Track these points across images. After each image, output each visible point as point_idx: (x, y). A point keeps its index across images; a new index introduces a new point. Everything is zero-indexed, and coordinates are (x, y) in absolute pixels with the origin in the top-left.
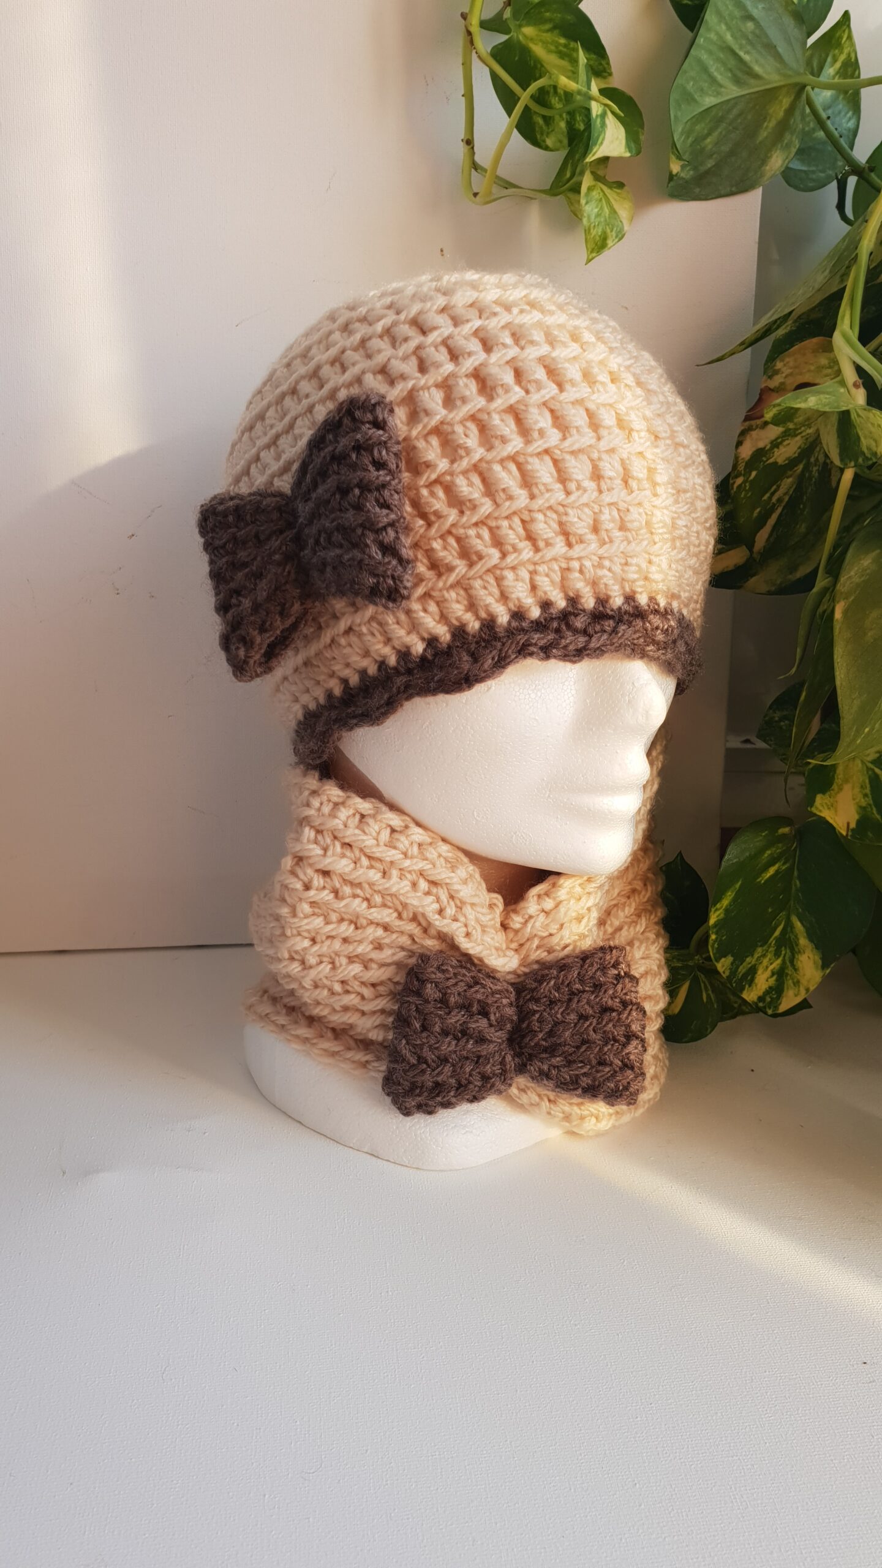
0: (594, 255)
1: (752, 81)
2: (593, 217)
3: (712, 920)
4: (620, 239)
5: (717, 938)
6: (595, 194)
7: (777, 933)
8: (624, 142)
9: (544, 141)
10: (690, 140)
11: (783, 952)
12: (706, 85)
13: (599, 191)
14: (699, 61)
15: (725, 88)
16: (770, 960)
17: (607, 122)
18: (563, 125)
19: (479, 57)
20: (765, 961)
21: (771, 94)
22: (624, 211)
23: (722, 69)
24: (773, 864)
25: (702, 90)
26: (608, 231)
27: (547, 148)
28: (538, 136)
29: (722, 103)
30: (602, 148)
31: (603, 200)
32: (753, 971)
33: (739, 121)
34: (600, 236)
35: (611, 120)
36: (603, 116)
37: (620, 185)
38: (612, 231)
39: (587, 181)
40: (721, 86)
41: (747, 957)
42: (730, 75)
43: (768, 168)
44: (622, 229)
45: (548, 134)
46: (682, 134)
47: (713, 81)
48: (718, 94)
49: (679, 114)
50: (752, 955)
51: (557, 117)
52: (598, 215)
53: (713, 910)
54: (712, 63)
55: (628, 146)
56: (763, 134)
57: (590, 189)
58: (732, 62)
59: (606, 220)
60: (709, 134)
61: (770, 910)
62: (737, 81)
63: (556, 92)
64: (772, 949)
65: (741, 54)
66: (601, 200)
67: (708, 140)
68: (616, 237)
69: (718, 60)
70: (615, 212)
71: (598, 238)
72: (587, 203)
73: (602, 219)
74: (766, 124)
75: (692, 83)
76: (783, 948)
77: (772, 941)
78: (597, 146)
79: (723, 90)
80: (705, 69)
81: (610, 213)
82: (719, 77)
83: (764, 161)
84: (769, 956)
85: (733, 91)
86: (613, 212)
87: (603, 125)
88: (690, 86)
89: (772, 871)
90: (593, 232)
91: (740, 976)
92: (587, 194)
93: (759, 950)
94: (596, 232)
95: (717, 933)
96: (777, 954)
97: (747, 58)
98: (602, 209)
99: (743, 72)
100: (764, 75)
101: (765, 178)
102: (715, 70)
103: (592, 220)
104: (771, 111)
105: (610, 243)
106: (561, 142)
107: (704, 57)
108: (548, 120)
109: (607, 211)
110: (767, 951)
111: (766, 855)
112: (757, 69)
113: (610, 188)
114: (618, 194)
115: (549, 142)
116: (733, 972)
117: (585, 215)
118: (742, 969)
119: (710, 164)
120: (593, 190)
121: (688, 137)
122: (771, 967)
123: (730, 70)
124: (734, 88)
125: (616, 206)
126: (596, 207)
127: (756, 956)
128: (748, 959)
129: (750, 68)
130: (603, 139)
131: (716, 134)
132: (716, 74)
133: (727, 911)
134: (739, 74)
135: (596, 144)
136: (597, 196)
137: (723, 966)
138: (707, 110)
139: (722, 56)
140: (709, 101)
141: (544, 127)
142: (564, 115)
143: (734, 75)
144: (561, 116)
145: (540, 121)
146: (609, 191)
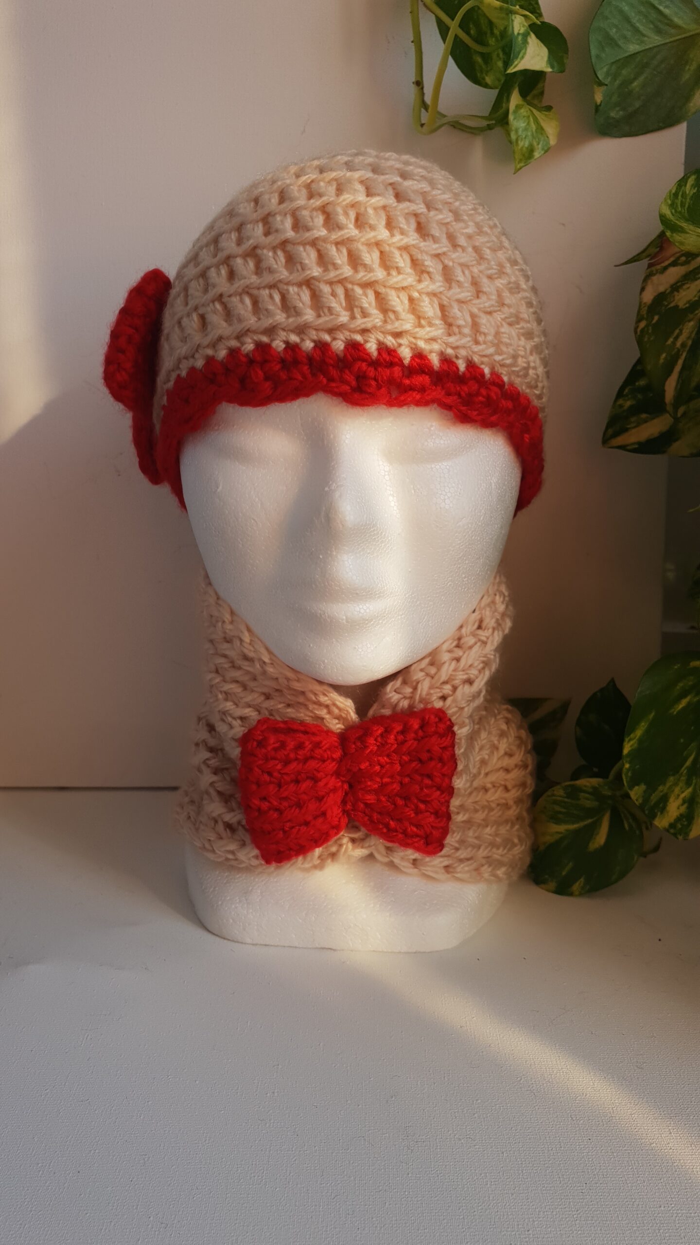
0: (522, 164)
1: (673, 31)
2: (521, 129)
3: (626, 751)
4: (546, 152)
5: (630, 767)
6: (523, 112)
7: (688, 763)
8: (546, 59)
9: (484, 79)
10: (617, 82)
11: (694, 781)
12: (629, 33)
13: (527, 109)
14: (621, 12)
15: (648, 37)
16: (681, 788)
17: (529, 40)
18: (500, 64)
19: (425, 5)
20: (677, 790)
21: (690, 41)
22: (551, 129)
23: (644, 21)
24: (685, 696)
25: (625, 37)
26: (535, 144)
27: (486, 86)
28: (479, 75)
29: (645, 50)
30: (523, 62)
31: (531, 119)
32: (664, 800)
33: (663, 66)
34: (527, 148)
35: (533, 40)
36: (525, 36)
37: (549, 108)
38: (538, 144)
39: (515, 99)
40: (644, 35)
41: (659, 786)
42: (652, 26)
43: (691, 104)
44: (548, 143)
45: (487, 73)
46: (608, 74)
47: (636, 30)
48: (642, 42)
49: (603, 55)
50: (665, 784)
51: (494, 56)
52: (526, 129)
53: (627, 740)
54: (633, 14)
55: (550, 62)
56: (686, 76)
57: (518, 107)
58: (654, 15)
59: (533, 135)
60: (635, 79)
61: (682, 740)
62: (659, 31)
63: (492, 33)
64: (683, 778)
65: (661, 8)
66: (529, 116)
67: (635, 84)
68: (543, 149)
69: (640, 12)
70: (542, 129)
71: (524, 149)
72: (514, 119)
73: (529, 134)
74: (687, 67)
75: (614, 30)
76: (694, 778)
77: (684, 770)
78: (519, 60)
79: (646, 39)
80: (627, 19)
81: (537, 129)
82: (641, 28)
83: (688, 98)
84: (681, 784)
85: (656, 40)
86: (540, 129)
87: (525, 42)
88: (613, 32)
89: (684, 703)
90: (521, 144)
91: (653, 803)
92: (515, 112)
93: (672, 778)
94: (524, 144)
95: (630, 763)
96: (688, 784)
97: (667, 11)
98: (528, 124)
99: (662, 23)
100: (684, 26)
101: (690, 114)
102: (635, 19)
103: (520, 133)
104: (691, 56)
105: (537, 154)
106: (499, 80)
107: (626, 8)
108: (486, 58)
109: (533, 126)
110: (679, 780)
111: (678, 687)
112: (676, 20)
113: (540, 111)
114: (546, 115)
115: (488, 80)
116: (646, 800)
117: (513, 128)
118: (654, 798)
119: (637, 104)
120: (521, 108)
121: (615, 78)
122: (683, 795)
123: (652, 22)
124: (657, 38)
125: (543, 124)
126: (524, 123)
127: (668, 784)
128: (661, 788)
129: (671, 21)
130: (525, 53)
131: (641, 79)
132: (638, 25)
133: (640, 741)
134: (661, 26)
135: (517, 58)
136: (525, 114)
137: (636, 793)
138: (630, 56)
139: (643, 10)
140: (633, 48)
141: (484, 67)
142: (501, 55)
143: (656, 27)
144: (498, 55)
145: (479, 60)
146: (538, 113)
